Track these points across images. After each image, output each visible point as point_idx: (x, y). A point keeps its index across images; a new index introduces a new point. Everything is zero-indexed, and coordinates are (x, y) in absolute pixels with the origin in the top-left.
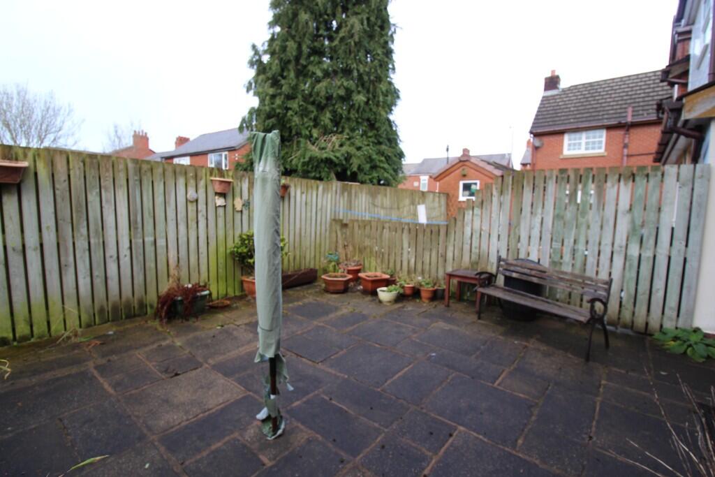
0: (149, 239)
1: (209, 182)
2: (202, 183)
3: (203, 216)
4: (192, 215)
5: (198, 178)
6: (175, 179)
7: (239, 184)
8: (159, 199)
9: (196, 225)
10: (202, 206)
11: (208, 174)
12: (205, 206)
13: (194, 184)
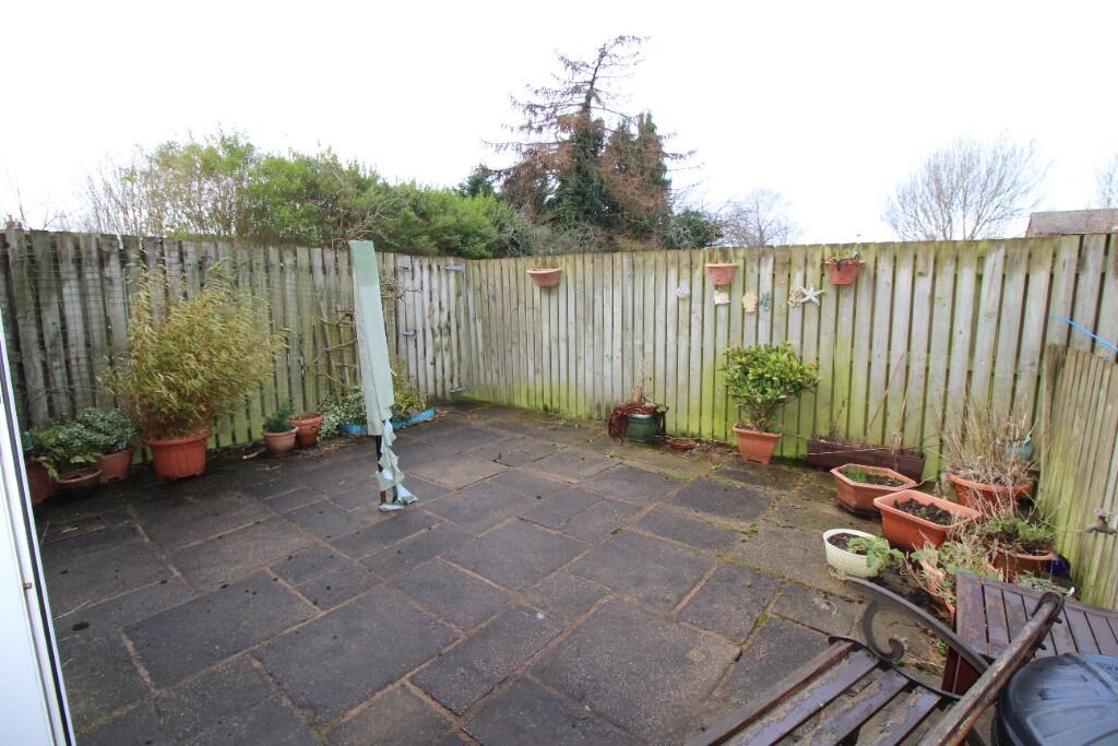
0: (638, 342)
1: (707, 271)
2: (698, 273)
3: (697, 317)
4: (684, 316)
5: (693, 266)
6: (667, 270)
7: (755, 268)
8: (650, 296)
9: (687, 331)
10: (697, 306)
11: (707, 259)
12: (700, 305)
13: (688, 276)
